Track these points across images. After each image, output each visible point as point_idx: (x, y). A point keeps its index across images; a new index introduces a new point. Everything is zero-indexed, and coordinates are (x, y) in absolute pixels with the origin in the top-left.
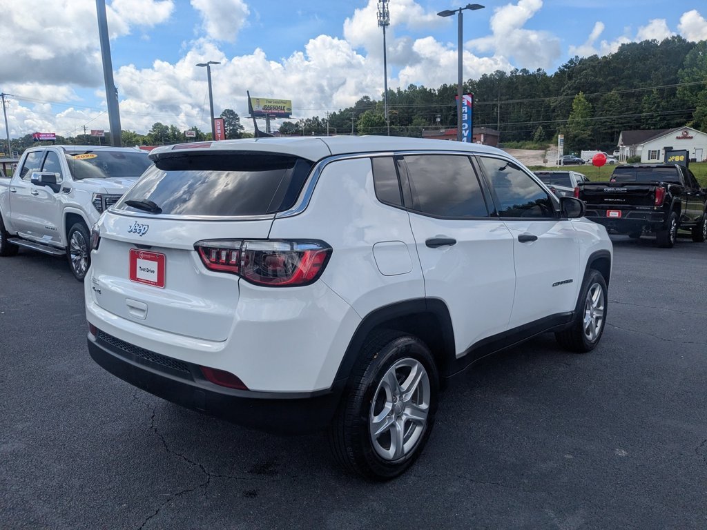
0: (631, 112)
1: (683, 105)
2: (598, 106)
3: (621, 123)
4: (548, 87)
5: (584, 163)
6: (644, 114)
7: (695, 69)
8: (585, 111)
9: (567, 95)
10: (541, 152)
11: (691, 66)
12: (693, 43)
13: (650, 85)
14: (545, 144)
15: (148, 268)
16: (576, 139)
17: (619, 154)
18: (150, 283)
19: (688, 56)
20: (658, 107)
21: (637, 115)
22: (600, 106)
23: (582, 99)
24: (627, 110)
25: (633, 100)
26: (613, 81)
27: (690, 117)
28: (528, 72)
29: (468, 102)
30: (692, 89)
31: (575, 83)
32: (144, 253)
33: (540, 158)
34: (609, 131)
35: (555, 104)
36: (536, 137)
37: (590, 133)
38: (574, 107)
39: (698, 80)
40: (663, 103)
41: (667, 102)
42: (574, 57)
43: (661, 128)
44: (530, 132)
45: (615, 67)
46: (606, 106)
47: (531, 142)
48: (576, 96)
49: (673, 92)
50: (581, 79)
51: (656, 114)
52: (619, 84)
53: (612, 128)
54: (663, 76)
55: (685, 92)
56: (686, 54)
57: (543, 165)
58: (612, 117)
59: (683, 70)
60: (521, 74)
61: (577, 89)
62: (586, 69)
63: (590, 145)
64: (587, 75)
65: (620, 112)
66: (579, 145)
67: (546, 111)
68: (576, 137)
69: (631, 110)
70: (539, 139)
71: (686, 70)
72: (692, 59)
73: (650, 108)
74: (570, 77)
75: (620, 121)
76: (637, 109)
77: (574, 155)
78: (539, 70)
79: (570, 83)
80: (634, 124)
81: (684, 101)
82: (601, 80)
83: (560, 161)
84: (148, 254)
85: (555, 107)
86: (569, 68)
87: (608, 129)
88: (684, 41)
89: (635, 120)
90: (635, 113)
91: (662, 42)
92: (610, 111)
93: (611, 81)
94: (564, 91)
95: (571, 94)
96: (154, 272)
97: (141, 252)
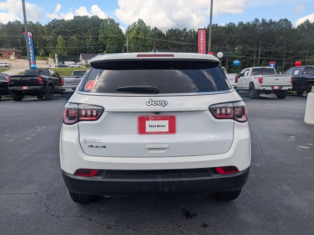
0: (82, 46)
1: (102, 44)
2: (68, 42)
3: (79, 50)
4: (43, 31)
5: (67, 67)
6: (88, 47)
7: (104, 30)
8: (63, 44)
9: (54, 36)
10: (46, 61)
11: (103, 28)
12: (102, 19)
13: (88, 35)
14: (46, 58)
16: (61, 56)
17: (80, 63)
19: (101, 24)
20: (92, 44)
21: (85, 47)
22: (69, 42)
23: (61, 38)
24: (81, 45)
25: (83, 40)
26: (73, 32)
27: (105, 49)
28: (32, 23)
29: (30, 35)
30: (104, 38)
31: (57, 30)
32: (154, 117)
33: (46, 64)
34: (75, 53)
35: (49, 39)
36: (41, 54)
37: (67, 53)
38: (58, 41)
39: (105, 35)
40: (94, 43)
41: (96, 42)
42: (54, 19)
43: (95, 53)
44: (37, 52)
45: (73, 26)
46: (72, 42)
47: (39, 56)
48: (58, 37)
49: (97, 39)
50: (59, 29)
51: (92, 47)
52: (76, 33)
53: (75, 52)
54: (93, 32)
55: (102, 39)
56: (100, 23)
57: (49, 67)
58: (75, 47)
59: (100, 29)
60: (29, 23)
61: (58, 33)
62: (61, 25)
63: (67, 59)
64: (61, 27)
65: (78, 45)
66: (62, 59)
67: (44, 42)
68: (61, 55)
69: (82, 44)
70: (43, 55)
71: (101, 30)
72: (103, 26)
73: (89, 44)
74: (54, 28)
75: (79, 49)
76: (84, 44)
77: (61, 63)
78: (38, 22)
79: (54, 30)
80: (84, 50)
81: (102, 42)
82: (68, 30)
83: (57, 65)
85: (49, 41)
86: (53, 23)
87: (74, 52)
88: (99, 18)
89: (85, 49)
90: (84, 46)
91: (91, 17)
92: (74, 44)
93: (72, 31)
94: (52, 34)
95: (56, 36)
96: (164, 126)
97: (151, 116)
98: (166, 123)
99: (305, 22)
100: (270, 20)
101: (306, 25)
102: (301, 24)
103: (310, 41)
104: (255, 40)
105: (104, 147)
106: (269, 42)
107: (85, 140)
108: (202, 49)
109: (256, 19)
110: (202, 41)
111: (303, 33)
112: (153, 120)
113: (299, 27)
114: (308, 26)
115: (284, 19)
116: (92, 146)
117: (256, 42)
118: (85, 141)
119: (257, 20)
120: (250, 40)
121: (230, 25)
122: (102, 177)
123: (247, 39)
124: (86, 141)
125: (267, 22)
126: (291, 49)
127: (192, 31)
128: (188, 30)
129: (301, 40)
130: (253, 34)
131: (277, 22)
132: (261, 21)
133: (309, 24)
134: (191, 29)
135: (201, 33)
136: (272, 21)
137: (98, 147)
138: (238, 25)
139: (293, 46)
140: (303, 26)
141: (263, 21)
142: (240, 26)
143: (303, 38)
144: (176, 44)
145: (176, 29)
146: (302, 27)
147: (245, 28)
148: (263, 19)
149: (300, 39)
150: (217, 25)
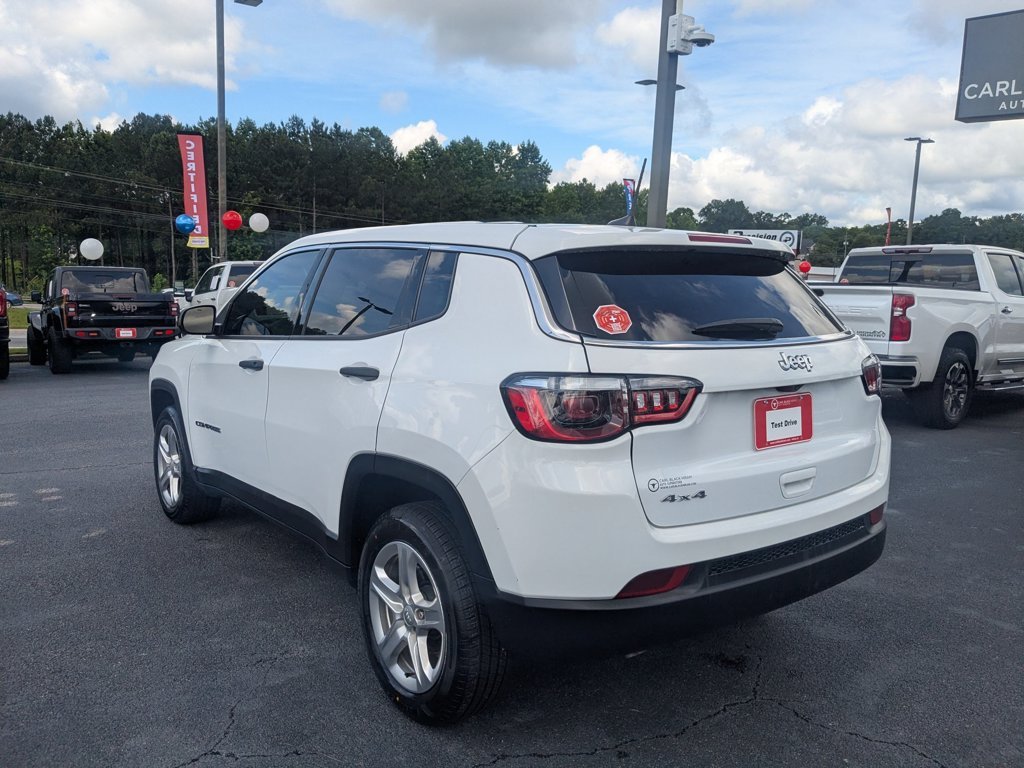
15: (783, 421)
18: (790, 440)
32: (779, 400)
84: (783, 399)
96: (795, 422)
97: (775, 399)
98: (796, 413)
99: (427, 144)
100: (336, 125)
101: (431, 153)
102: (417, 148)
103: (444, 197)
104: (296, 180)
105: (702, 494)
106: (337, 190)
107: (652, 482)
108: (196, 201)
109: (295, 119)
110: (192, 171)
111: (424, 172)
112: (779, 408)
113: (411, 154)
114: (435, 155)
115: (370, 127)
116: (672, 499)
117: (301, 190)
118: (654, 485)
119: (297, 122)
120: (282, 181)
121: (212, 124)
122: (700, 585)
123: (274, 176)
124: (656, 486)
125: (328, 133)
126: (400, 216)
127: (75, 130)
128: (59, 125)
129: (422, 193)
130: (291, 164)
131: (353, 133)
132: (308, 125)
133: (439, 149)
134: (71, 123)
135: (190, 145)
136: (342, 130)
137: (685, 498)
138: (238, 129)
139: (403, 206)
140: (422, 153)
141: (316, 124)
142: (245, 133)
143: (427, 187)
144: (15, 171)
145: (10, 115)
146: (418, 155)
147: (263, 141)
148: (316, 121)
149: (419, 191)
150: (167, 120)
